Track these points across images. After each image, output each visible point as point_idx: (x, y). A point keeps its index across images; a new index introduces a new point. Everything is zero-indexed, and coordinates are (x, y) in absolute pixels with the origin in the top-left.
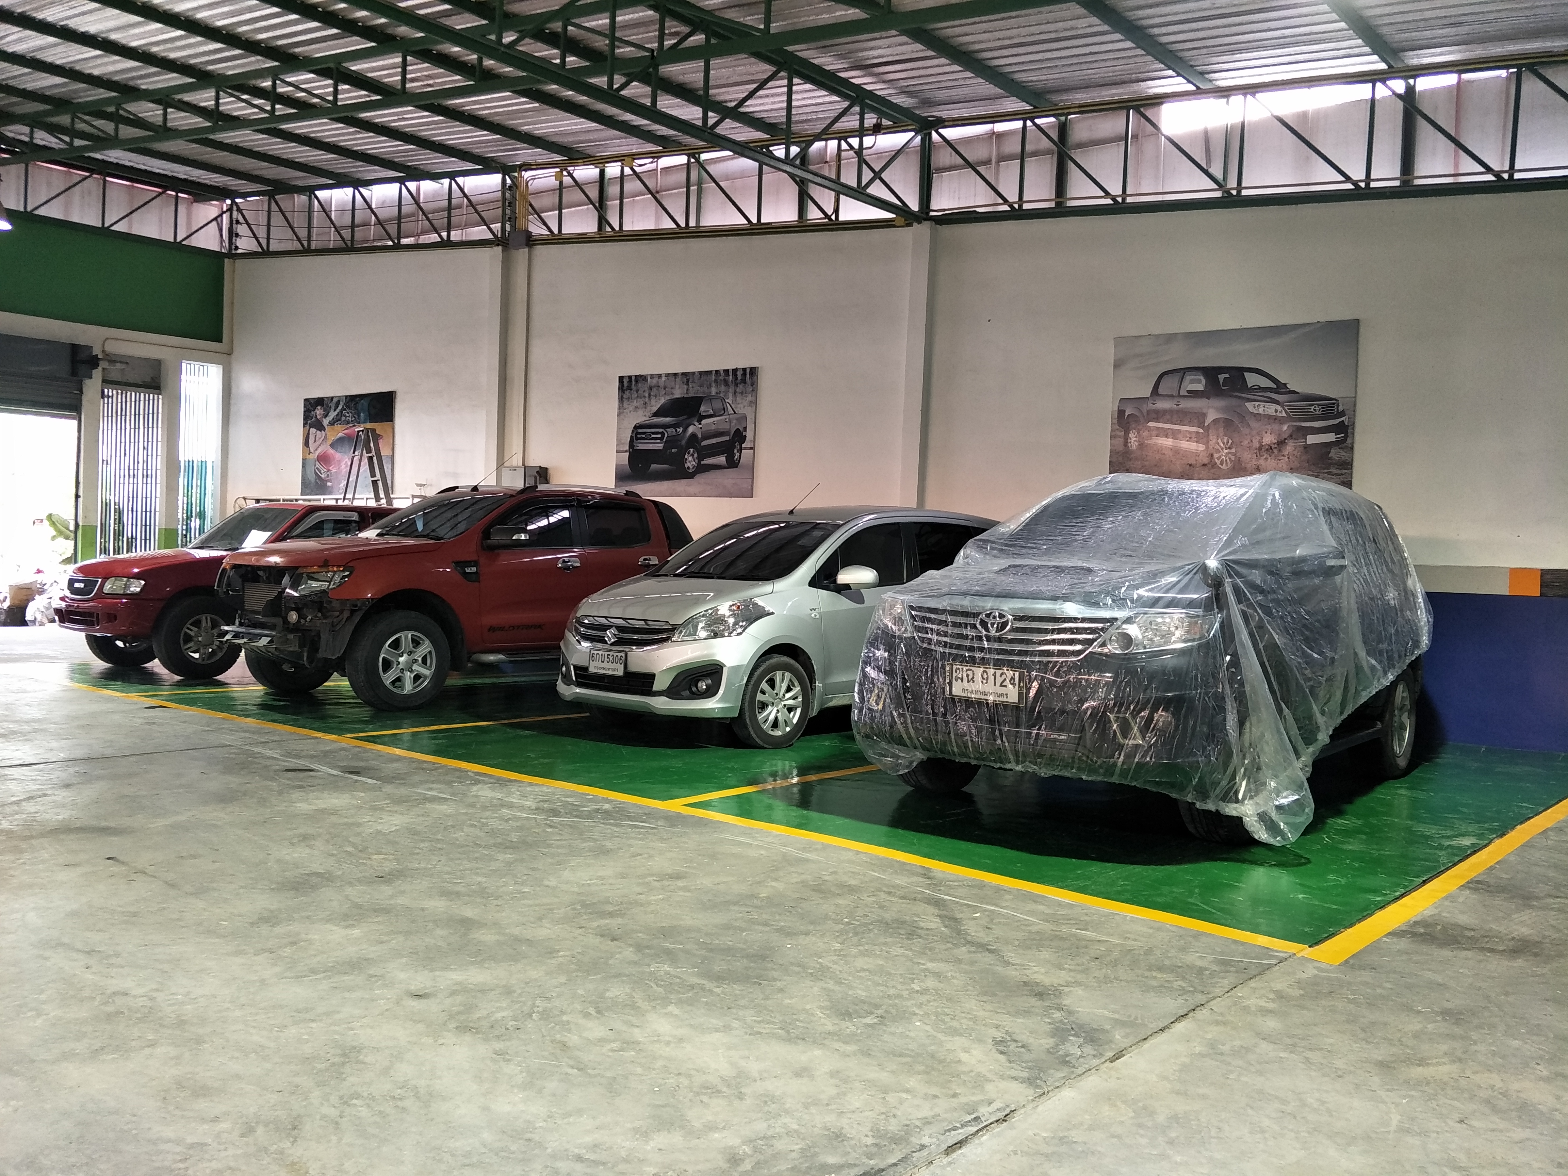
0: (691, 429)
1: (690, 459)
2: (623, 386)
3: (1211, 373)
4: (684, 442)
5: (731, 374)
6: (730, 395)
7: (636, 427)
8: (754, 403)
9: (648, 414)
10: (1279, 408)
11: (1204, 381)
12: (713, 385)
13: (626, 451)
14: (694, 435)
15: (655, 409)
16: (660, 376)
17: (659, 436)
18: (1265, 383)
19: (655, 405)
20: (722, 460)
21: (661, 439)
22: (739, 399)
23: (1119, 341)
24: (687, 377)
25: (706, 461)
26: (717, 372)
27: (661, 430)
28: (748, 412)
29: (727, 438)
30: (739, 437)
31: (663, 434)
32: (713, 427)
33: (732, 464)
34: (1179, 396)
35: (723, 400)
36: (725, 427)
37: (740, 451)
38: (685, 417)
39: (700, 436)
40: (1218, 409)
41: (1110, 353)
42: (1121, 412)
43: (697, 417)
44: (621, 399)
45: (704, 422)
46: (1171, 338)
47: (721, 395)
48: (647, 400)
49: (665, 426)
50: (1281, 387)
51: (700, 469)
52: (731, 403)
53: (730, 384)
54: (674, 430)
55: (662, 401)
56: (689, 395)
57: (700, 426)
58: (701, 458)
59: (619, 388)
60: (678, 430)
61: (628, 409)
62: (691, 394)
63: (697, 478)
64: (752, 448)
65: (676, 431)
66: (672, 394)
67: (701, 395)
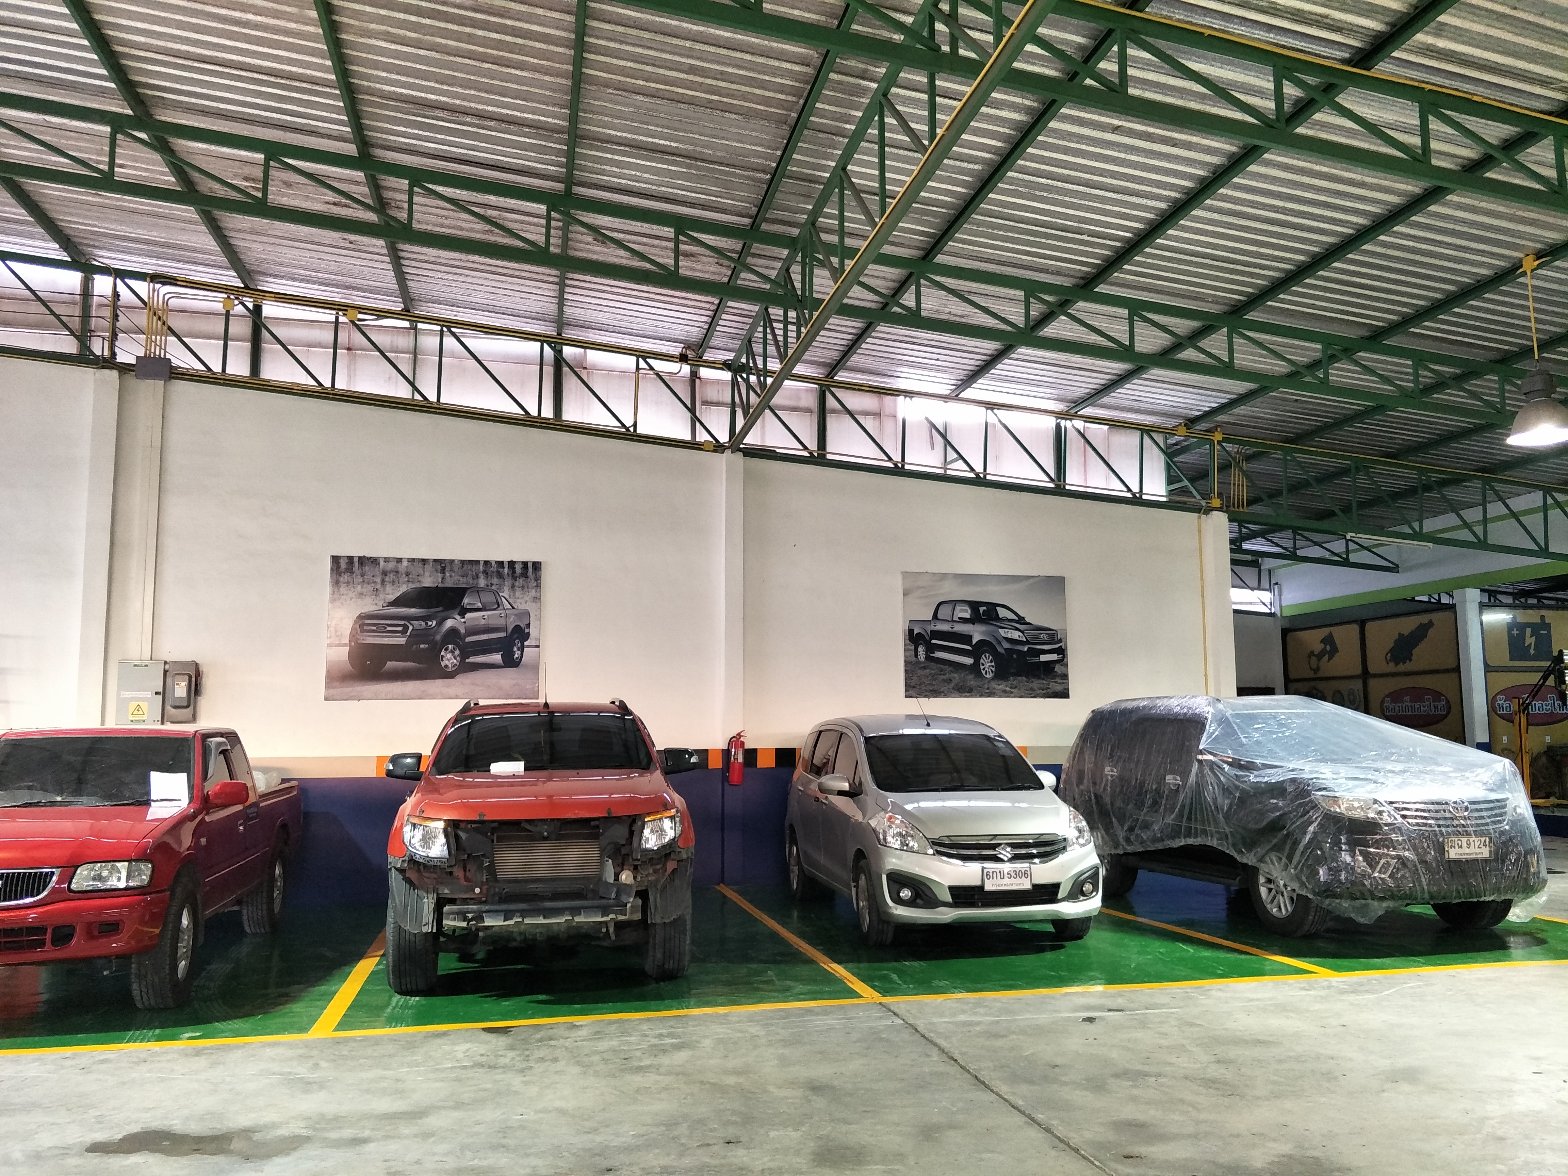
0: (449, 623)
1: (449, 656)
2: (338, 567)
3: (974, 605)
4: (438, 637)
5: (506, 566)
6: (506, 589)
7: (360, 617)
8: (537, 599)
9: (380, 603)
10: (1021, 634)
11: (969, 611)
12: (482, 576)
13: (345, 645)
14: (454, 631)
15: (392, 598)
16: (400, 560)
17: (400, 629)
18: (1012, 616)
19: (393, 593)
20: (497, 658)
21: (404, 632)
22: (518, 593)
23: (905, 574)
24: (442, 565)
25: (472, 659)
26: (486, 563)
27: (402, 622)
28: (530, 607)
29: (503, 635)
30: (521, 634)
31: (406, 628)
32: (483, 622)
33: (511, 662)
34: (953, 621)
35: (496, 593)
36: (501, 622)
37: (522, 649)
38: (440, 609)
39: (463, 631)
40: (983, 633)
41: (898, 584)
42: (911, 631)
43: (458, 610)
44: (336, 583)
45: (468, 615)
46: (944, 576)
47: (494, 588)
48: (378, 586)
49: (409, 618)
50: (1021, 620)
51: (465, 668)
52: (507, 597)
53: (506, 576)
54: (423, 623)
55: (404, 589)
56: (446, 585)
57: (463, 620)
58: (464, 655)
59: (332, 569)
60: (430, 623)
61: (347, 595)
62: (449, 583)
63: (460, 678)
64: (538, 646)
65: (427, 624)
66: (419, 582)
67: (463, 586)
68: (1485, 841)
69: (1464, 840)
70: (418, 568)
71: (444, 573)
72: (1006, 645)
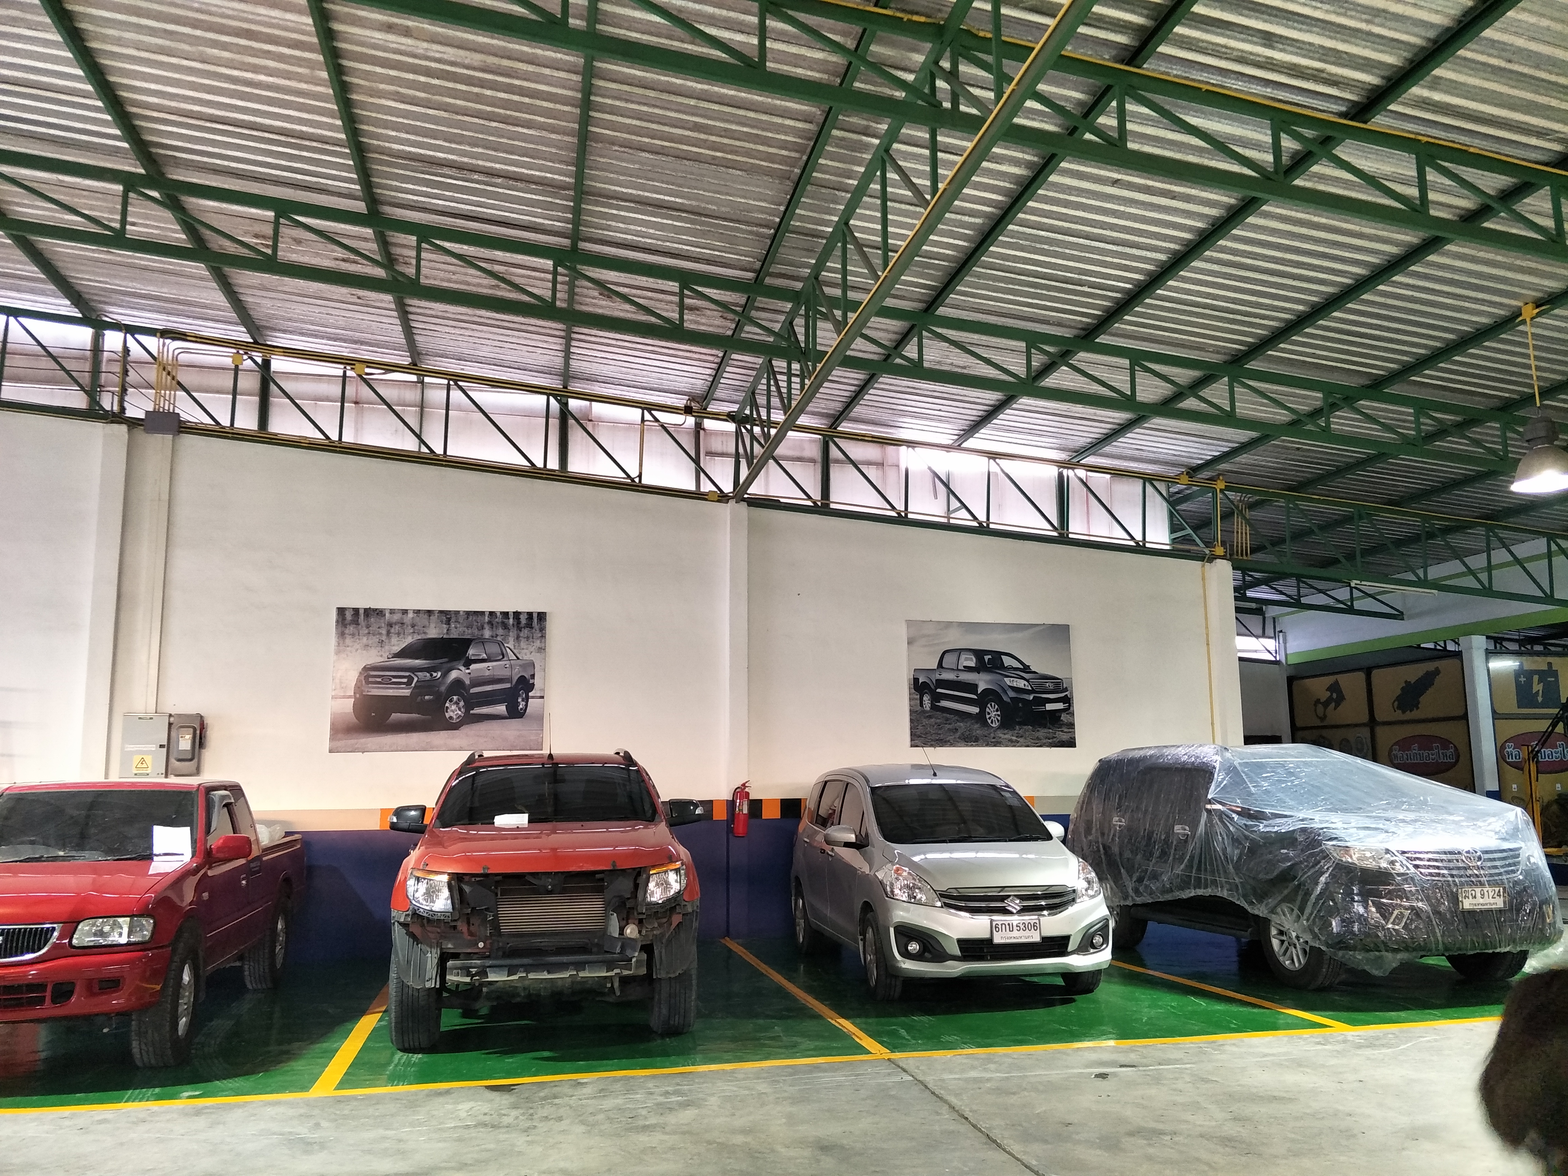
0: (454, 674)
1: (454, 707)
2: (344, 619)
3: (979, 654)
4: (443, 689)
5: (511, 616)
6: (511, 639)
7: (365, 669)
8: (542, 650)
9: (385, 655)
10: (1026, 683)
11: (974, 659)
12: (486, 626)
13: (350, 697)
14: (458, 682)
15: (397, 649)
16: (405, 612)
17: (405, 680)
18: (1016, 664)
19: (398, 644)
20: (501, 709)
21: (409, 683)
22: (523, 644)
23: (910, 623)
24: (447, 616)
25: (477, 711)
26: (492, 614)
27: (407, 674)
28: (535, 657)
29: (508, 685)
30: (525, 685)
31: (410, 679)
32: (487, 673)
33: (515, 713)
34: (958, 670)
35: (501, 644)
36: (506, 673)
37: (526, 699)
38: (446, 660)
39: (467, 682)
40: (987, 682)
41: (903, 633)
42: (916, 680)
43: (462, 662)
44: (341, 635)
45: (473, 667)
46: (949, 625)
47: (499, 638)
48: (384, 638)
49: (414, 670)
50: (1026, 669)
51: (470, 719)
52: (512, 647)
53: (511, 627)
54: (428, 675)
55: (409, 640)
56: (452, 636)
57: (468, 671)
58: (469, 706)
59: (337, 622)
60: (435, 674)
61: (352, 646)
62: (454, 635)
63: (465, 730)
64: (542, 697)
65: (431, 675)
66: (425, 633)
67: (469, 637)
68: (1499, 891)
69: (1478, 890)
70: (423, 620)
71: (449, 624)
72: (1012, 694)
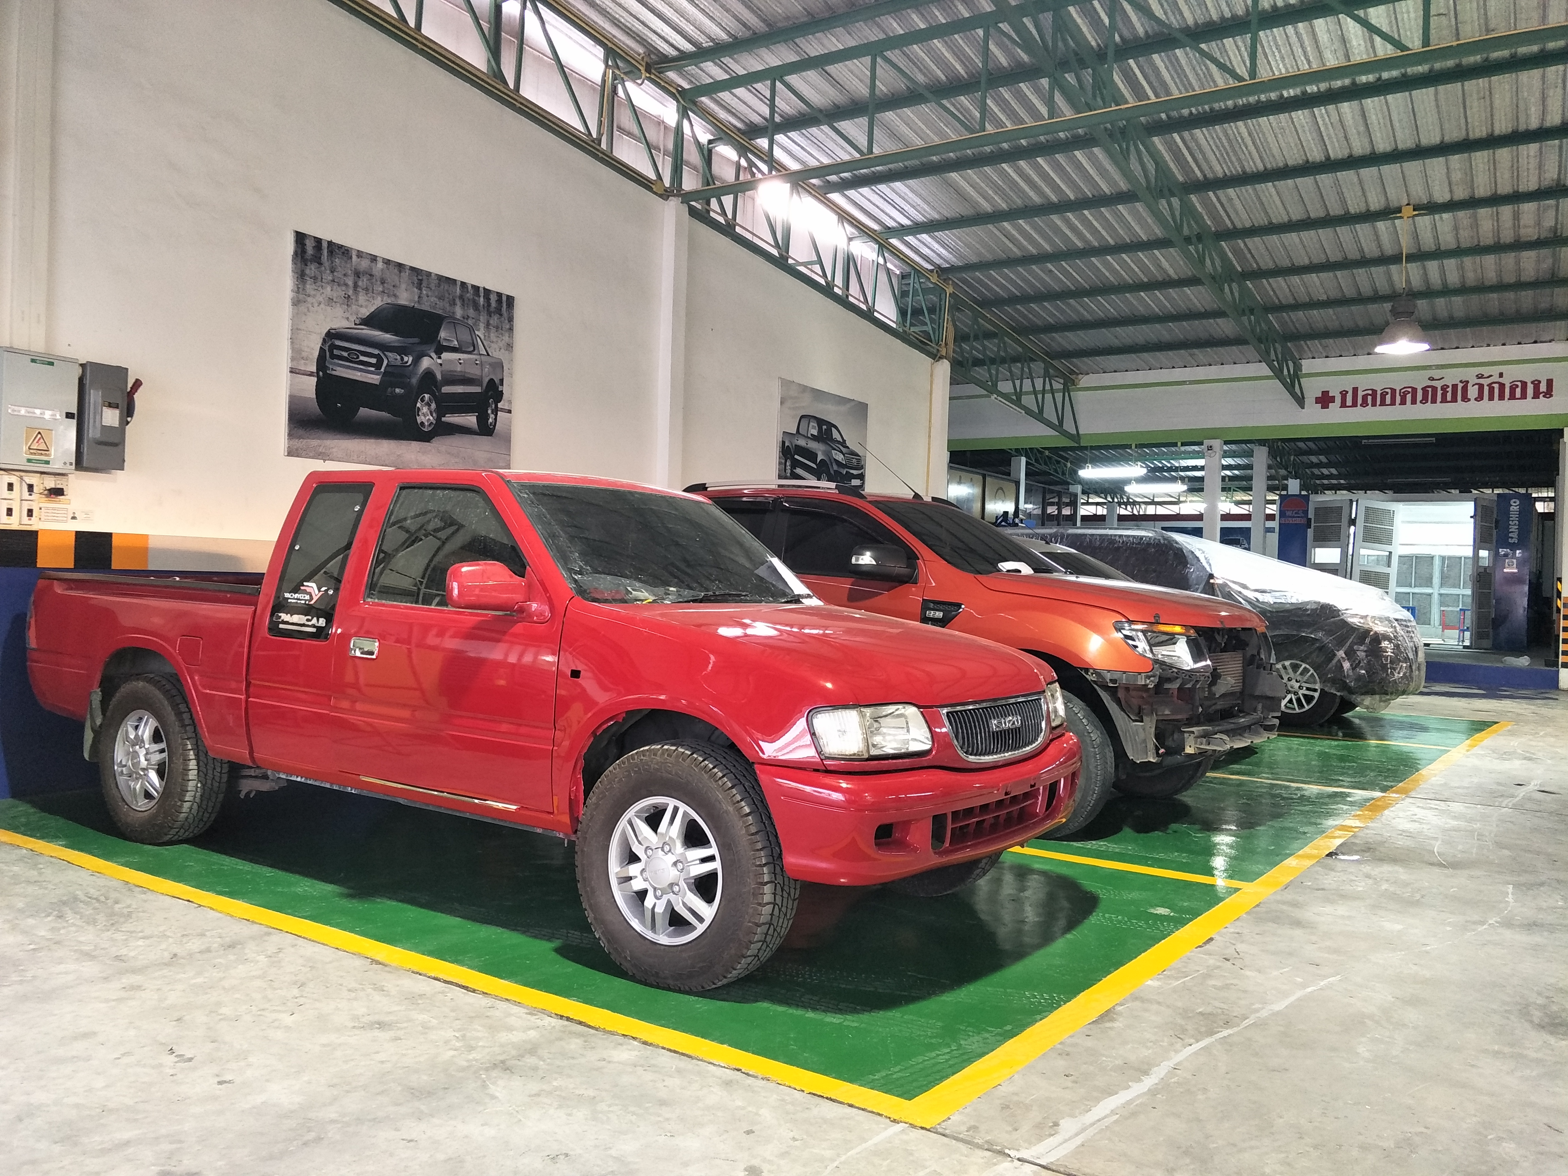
0: (426, 363)
1: (425, 410)
2: (304, 251)
3: (820, 423)
4: (414, 381)
5: (483, 295)
6: (482, 326)
7: (329, 334)
8: (510, 347)
9: (353, 318)
10: (843, 457)
11: (817, 428)
12: (458, 302)
13: (312, 374)
14: (429, 374)
15: (365, 312)
16: (374, 258)
17: (373, 361)
18: (838, 437)
19: (368, 306)
20: (470, 420)
21: (378, 366)
22: (492, 335)
23: (782, 382)
24: (419, 277)
25: (449, 419)
26: (463, 284)
27: (376, 352)
28: (504, 356)
29: (477, 389)
30: (495, 391)
31: (380, 361)
32: (458, 368)
33: (486, 429)
34: (807, 437)
35: (471, 330)
36: (477, 372)
37: (496, 411)
38: (416, 340)
39: (438, 377)
40: (823, 452)
41: (778, 391)
42: (783, 443)
43: (434, 347)
44: (301, 276)
45: (445, 355)
46: (804, 388)
47: (470, 322)
48: (350, 293)
49: (384, 347)
50: (843, 442)
51: (442, 430)
52: (482, 337)
53: (481, 308)
54: (398, 357)
55: (378, 302)
56: (424, 307)
57: (439, 361)
58: (441, 412)
59: (296, 253)
60: (406, 359)
61: (314, 296)
62: (425, 307)
63: (439, 443)
64: (510, 412)
65: (402, 359)
66: (395, 296)
67: (440, 312)
70: (392, 276)
71: (420, 289)
72: (835, 467)
